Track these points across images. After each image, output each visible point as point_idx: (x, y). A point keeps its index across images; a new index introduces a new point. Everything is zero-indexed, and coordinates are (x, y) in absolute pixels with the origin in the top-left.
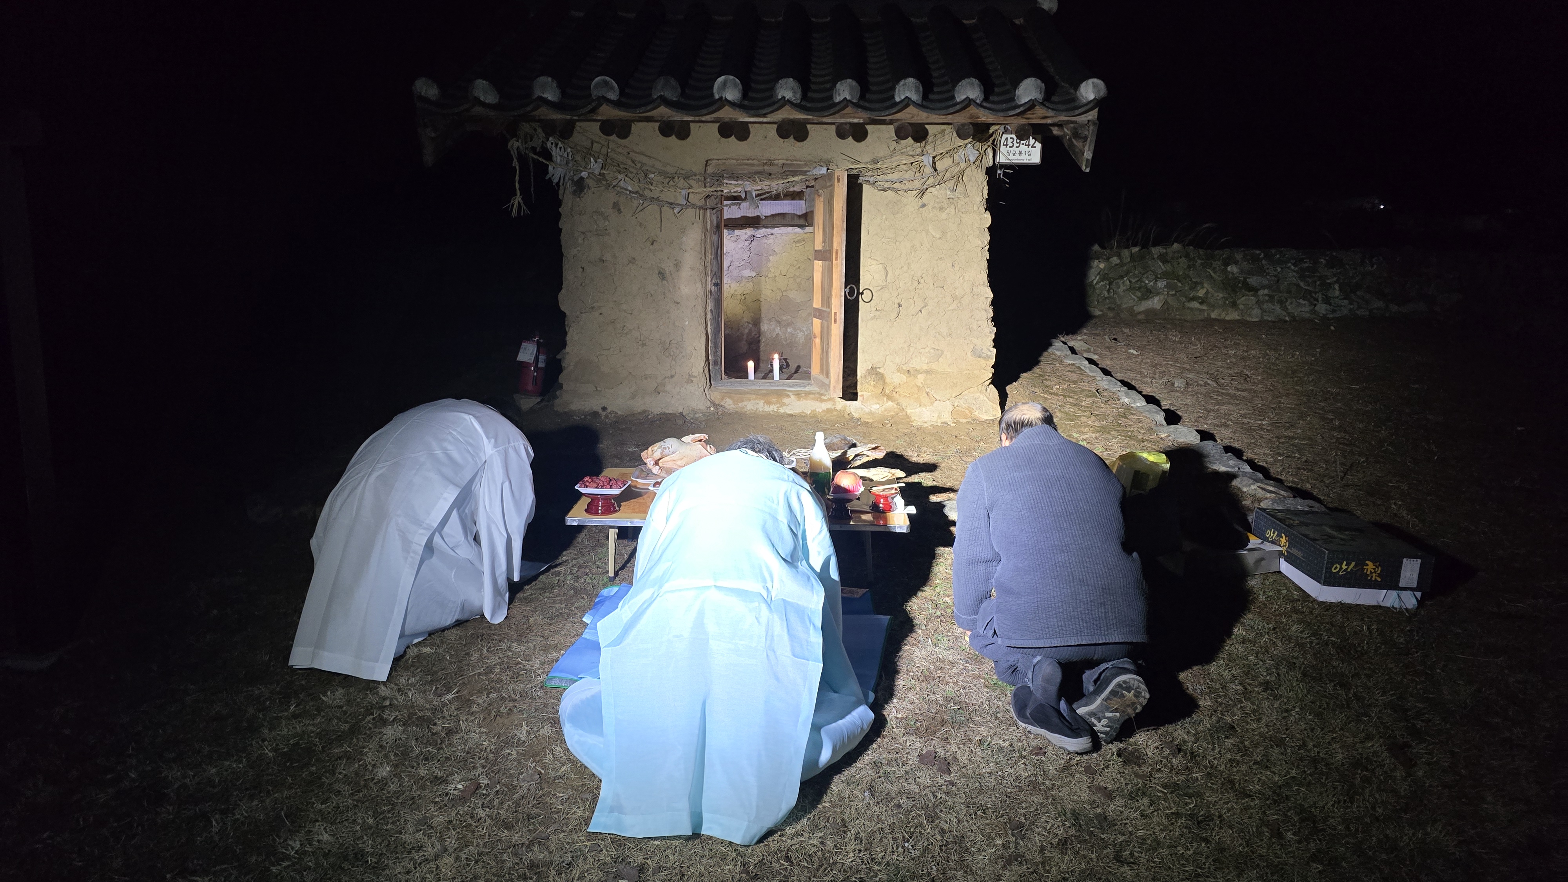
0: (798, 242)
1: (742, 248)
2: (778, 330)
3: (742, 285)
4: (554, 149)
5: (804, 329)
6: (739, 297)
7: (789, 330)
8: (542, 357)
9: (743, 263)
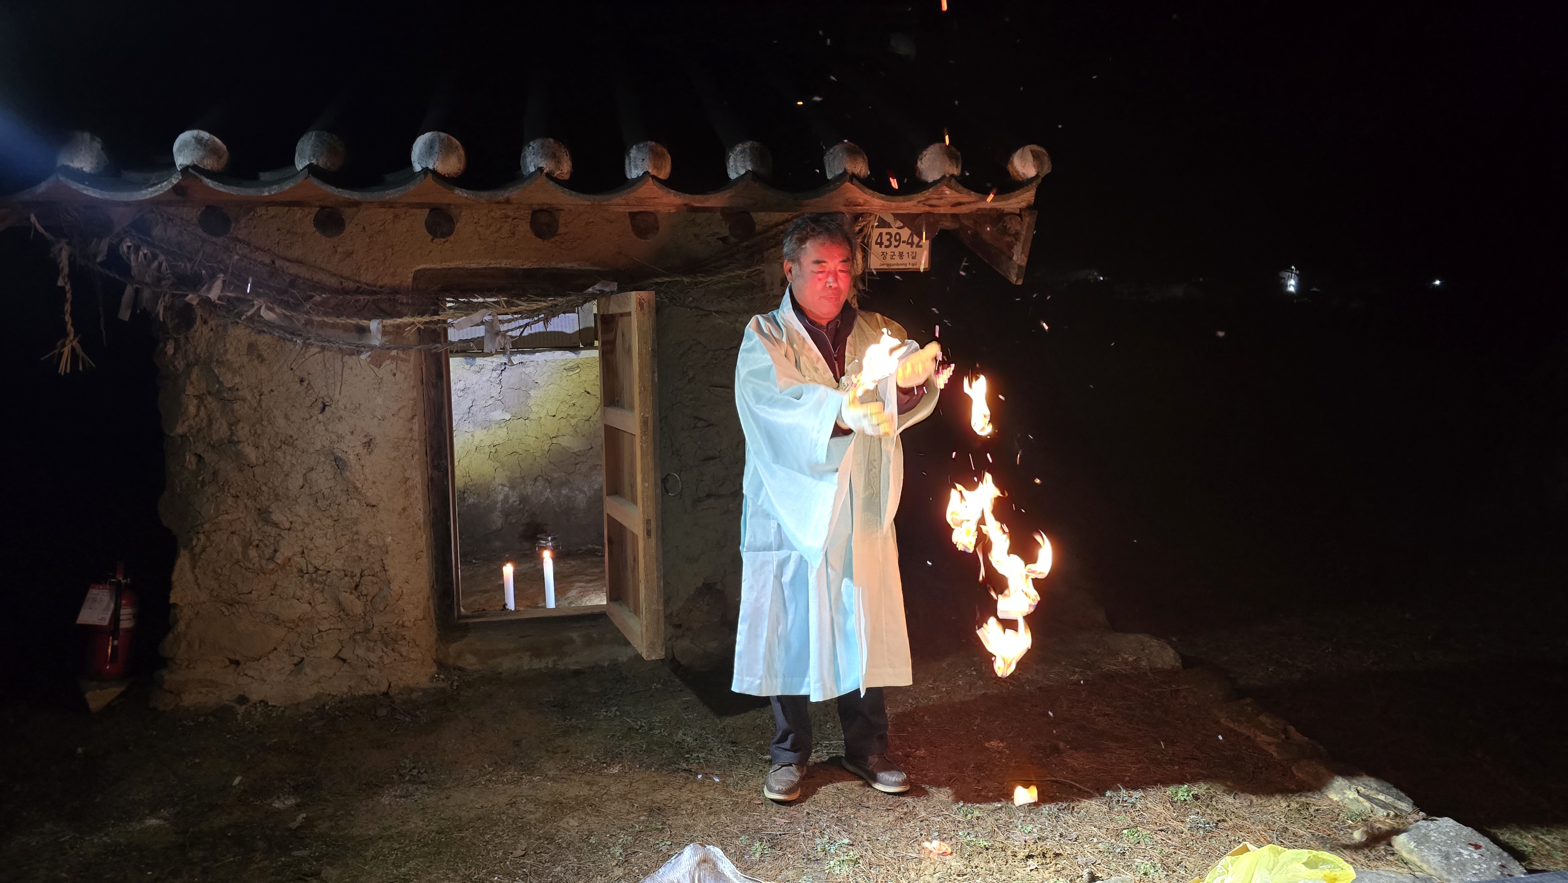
0: (571, 369)
1: (488, 380)
2: (548, 493)
3: (491, 432)
4: (132, 257)
5: (586, 489)
6: (487, 450)
7: (564, 492)
8: (126, 612)
9: (490, 402)
